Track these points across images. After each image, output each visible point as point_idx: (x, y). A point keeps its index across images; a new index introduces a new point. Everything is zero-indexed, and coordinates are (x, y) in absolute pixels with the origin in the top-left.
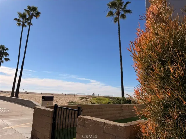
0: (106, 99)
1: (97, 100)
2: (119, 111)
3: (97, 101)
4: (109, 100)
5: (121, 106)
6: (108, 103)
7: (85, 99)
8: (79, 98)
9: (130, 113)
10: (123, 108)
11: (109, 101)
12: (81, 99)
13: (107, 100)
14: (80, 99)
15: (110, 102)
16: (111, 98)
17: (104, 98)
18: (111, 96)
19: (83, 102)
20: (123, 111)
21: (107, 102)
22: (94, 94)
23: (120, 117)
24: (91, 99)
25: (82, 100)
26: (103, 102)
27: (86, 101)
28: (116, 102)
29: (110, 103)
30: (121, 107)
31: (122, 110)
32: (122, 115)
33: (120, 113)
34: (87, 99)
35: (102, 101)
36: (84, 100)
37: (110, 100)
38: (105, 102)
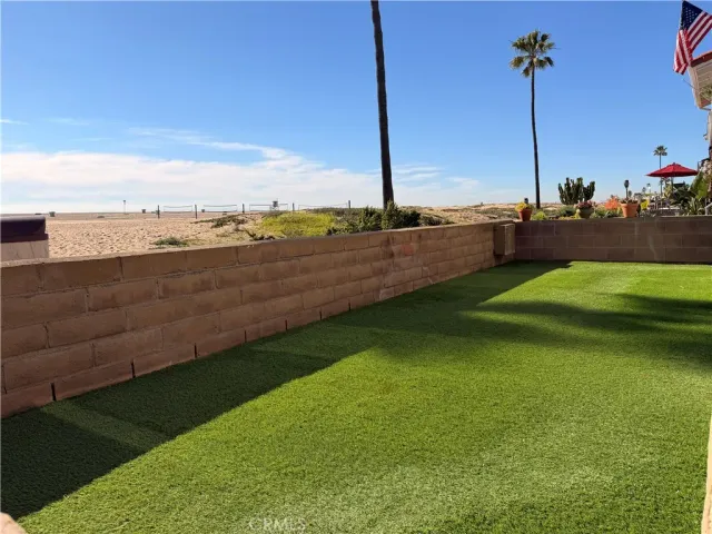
0: (321, 216)
1: (282, 224)
2: (377, 264)
3: (282, 227)
4: (332, 220)
5: (388, 240)
6: (330, 232)
7: (233, 224)
8: (206, 221)
9: (425, 268)
10: (394, 248)
11: (333, 225)
12: (216, 226)
13: (327, 222)
14: (211, 224)
15: (337, 227)
16: (339, 212)
17: (311, 215)
18: (341, 204)
19: (223, 236)
20: (397, 260)
21: (323, 231)
22: (275, 204)
23: (382, 291)
24: (259, 221)
25: (220, 230)
26: (309, 232)
27: (237, 230)
28: (362, 225)
29: (335, 231)
30: (388, 242)
31: (392, 255)
32: (390, 279)
33: (381, 272)
34: (242, 222)
35: (303, 227)
36: (230, 227)
37: (338, 222)
38: (314, 230)
